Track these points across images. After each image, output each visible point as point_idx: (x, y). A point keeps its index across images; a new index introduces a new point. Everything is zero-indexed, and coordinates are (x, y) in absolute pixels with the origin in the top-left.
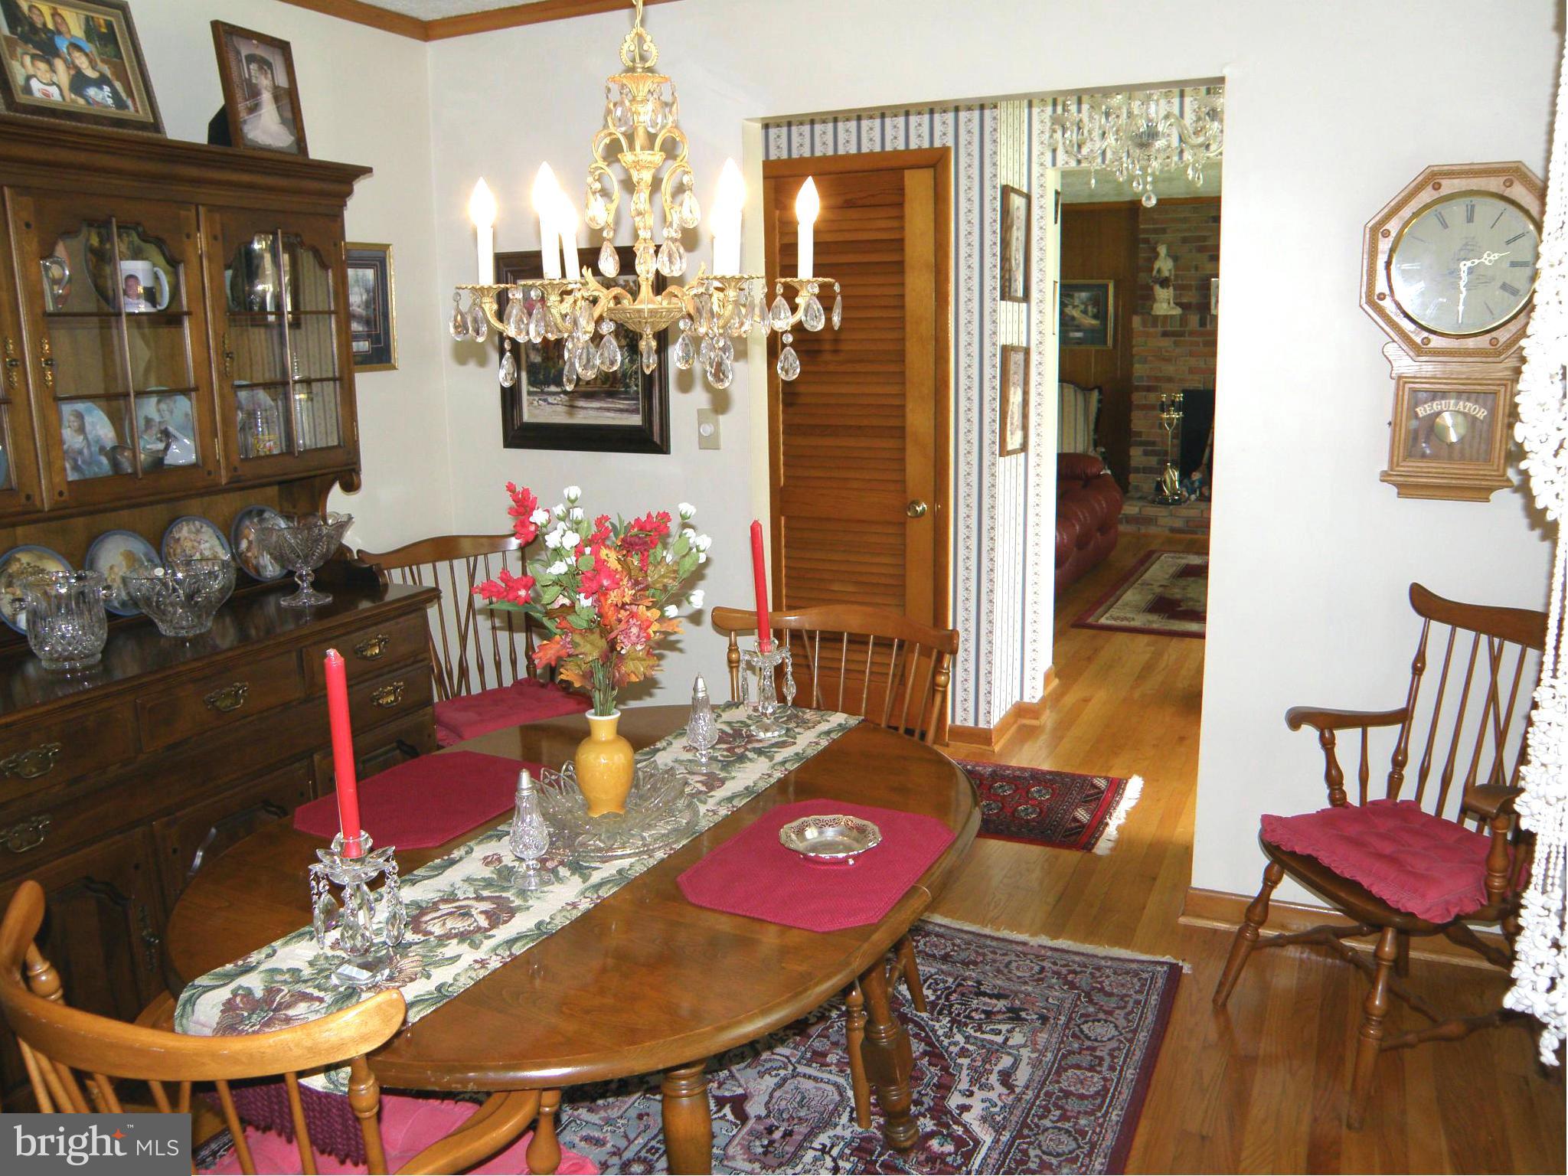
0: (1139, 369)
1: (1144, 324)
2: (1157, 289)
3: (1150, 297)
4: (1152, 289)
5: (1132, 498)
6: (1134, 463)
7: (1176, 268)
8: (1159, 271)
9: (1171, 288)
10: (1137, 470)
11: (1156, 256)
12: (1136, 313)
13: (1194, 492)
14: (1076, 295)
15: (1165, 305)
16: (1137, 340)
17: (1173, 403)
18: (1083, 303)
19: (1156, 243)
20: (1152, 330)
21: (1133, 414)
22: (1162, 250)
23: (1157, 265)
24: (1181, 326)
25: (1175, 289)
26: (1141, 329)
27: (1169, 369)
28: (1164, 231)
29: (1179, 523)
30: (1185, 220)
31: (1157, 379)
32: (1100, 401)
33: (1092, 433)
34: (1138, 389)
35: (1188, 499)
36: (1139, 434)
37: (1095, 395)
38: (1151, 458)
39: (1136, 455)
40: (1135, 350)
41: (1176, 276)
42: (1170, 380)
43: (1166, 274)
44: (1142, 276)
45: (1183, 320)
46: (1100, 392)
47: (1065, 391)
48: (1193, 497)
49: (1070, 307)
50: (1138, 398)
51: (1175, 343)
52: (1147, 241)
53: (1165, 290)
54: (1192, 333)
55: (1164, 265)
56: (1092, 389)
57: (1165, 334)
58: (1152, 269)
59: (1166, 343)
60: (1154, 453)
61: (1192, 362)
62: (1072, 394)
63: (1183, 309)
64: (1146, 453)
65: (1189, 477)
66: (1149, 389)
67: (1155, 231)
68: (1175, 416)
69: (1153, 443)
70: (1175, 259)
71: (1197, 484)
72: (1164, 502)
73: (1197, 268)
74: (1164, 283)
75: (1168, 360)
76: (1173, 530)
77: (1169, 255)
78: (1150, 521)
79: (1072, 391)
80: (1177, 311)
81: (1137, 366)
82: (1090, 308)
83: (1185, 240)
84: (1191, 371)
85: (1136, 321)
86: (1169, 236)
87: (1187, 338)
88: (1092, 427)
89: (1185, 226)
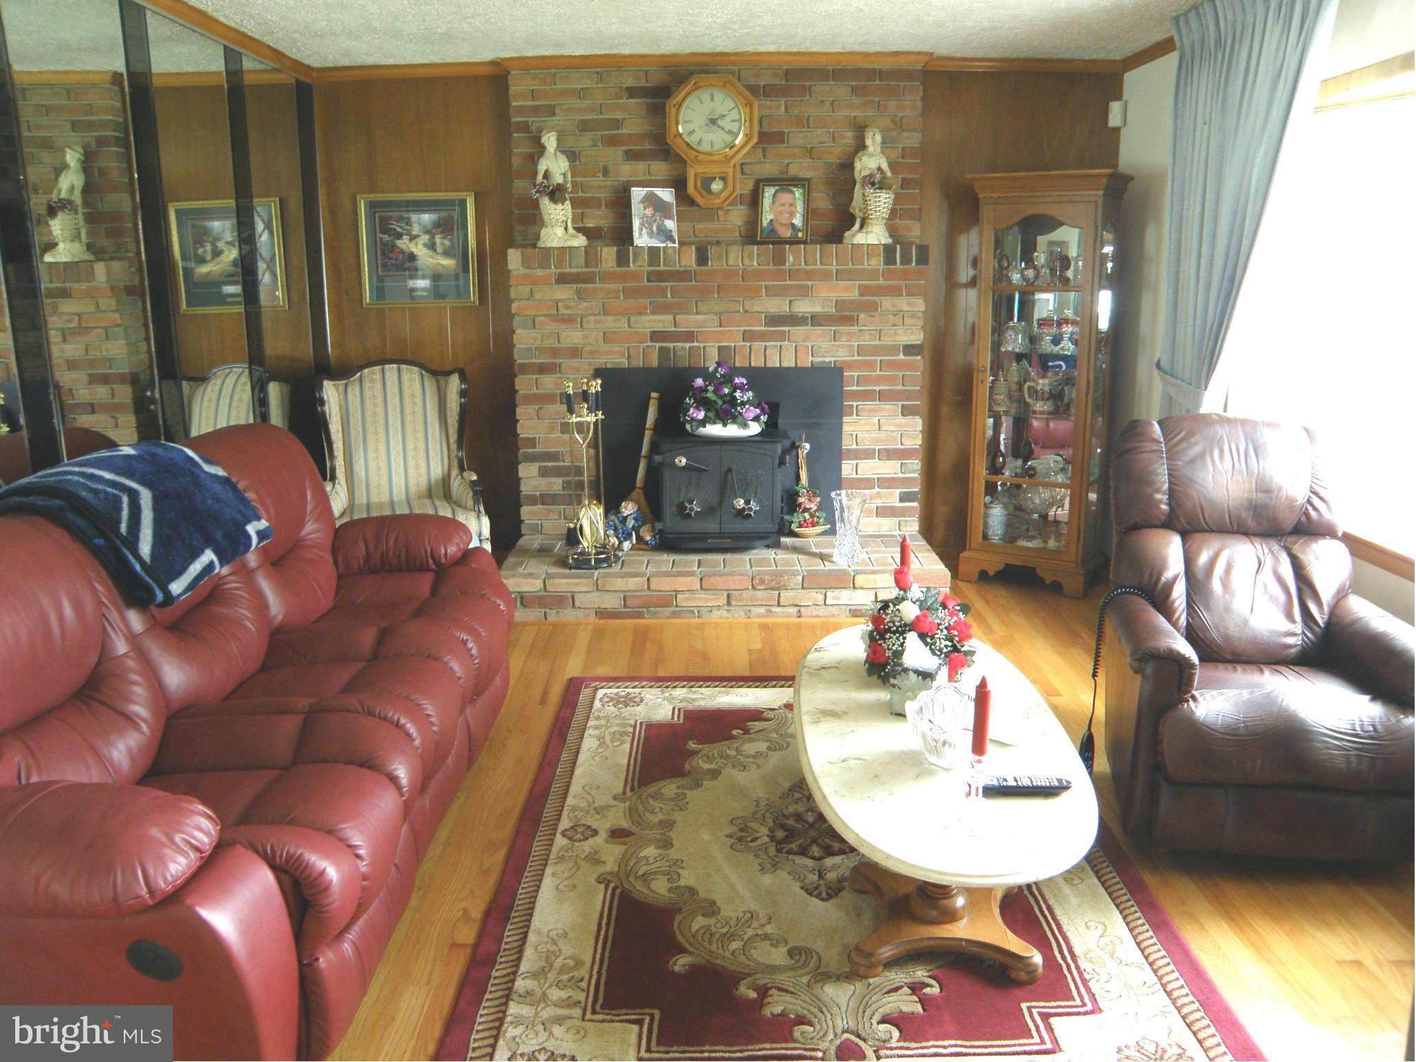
0: (524, 339)
1: (526, 262)
2: (546, 203)
3: (534, 219)
4: (536, 205)
5: (527, 553)
6: (526, 488)
7: (573, 170)
8: (547, 175)
9: (568, 203)
10: (533, 500)
11: (542, 150)
12: (512, 245)
13: (628, 536)
14: (414, 217)
15: (560, 231)
16: (518, 291)
17: (585, 396)
18: (427, 232)
19: (540, 131)
20: (539, 272)
21: (518, 410)
22: (550, 141)
23: (542, 166)
24: (587, 265)
25: (575, 204)
26: (522, 271)
27: (572, 337)
28: (551, 111)
29: (611, 602)
30: (581, 94)
31: (555, 352)
32: (463, 394)
33: (454, 446)
34: (525, 369)
35: (620, 548)
36: (532, 442)
37: (454, 385)
38: (553, 480)
39: (530, 477)
40: (515, 307)
41: (574, 184)
42: (575, 353)
43: (560, 180)
44: (520, 186)
45: (590, 255)
46: (463, 378)
47: (405, 377)
48: (627, 545)
49: (406, 238)
50: (523, 384)
51: (578, 292)
52: (525, 127)
53: (560, 206)
54: (607, 277)
55: (555, 166)
56: (450, 373)
57: (562, 279)
58: (535, 174)
59: (565, 293)
60: (557, 472)
61: (609, 323)
62: (417, 383)
63: (588, 238)
64: (544, 473)
65: (618, 512)
66: (543, 369)
67: (536, 110)
68: (591, 418)
69: (554, 457)
70: (572, 156)
71: (631, 523)
72: (582, 563)
73: (605, 172)
74: (556, 194)
75: (569, 320)
76: (602, 614)
77: (561, 149)
78: (562, 601)
79: (417, 377)
80: (580, 241)
81: (519, 332)
82: (438, 239)
83: (585, 126)
84: (607, 338)
85: (514, 258)
86: (558, 119)
87: (598, 285)
88: (453, 436)
89: (585, 103)
